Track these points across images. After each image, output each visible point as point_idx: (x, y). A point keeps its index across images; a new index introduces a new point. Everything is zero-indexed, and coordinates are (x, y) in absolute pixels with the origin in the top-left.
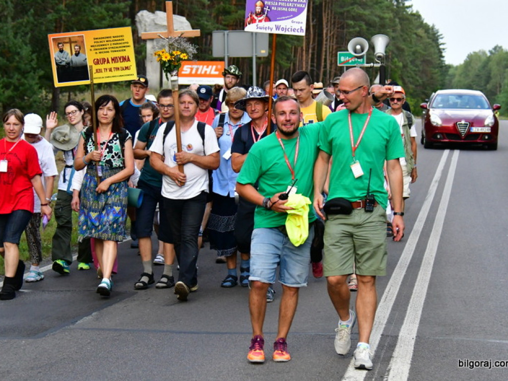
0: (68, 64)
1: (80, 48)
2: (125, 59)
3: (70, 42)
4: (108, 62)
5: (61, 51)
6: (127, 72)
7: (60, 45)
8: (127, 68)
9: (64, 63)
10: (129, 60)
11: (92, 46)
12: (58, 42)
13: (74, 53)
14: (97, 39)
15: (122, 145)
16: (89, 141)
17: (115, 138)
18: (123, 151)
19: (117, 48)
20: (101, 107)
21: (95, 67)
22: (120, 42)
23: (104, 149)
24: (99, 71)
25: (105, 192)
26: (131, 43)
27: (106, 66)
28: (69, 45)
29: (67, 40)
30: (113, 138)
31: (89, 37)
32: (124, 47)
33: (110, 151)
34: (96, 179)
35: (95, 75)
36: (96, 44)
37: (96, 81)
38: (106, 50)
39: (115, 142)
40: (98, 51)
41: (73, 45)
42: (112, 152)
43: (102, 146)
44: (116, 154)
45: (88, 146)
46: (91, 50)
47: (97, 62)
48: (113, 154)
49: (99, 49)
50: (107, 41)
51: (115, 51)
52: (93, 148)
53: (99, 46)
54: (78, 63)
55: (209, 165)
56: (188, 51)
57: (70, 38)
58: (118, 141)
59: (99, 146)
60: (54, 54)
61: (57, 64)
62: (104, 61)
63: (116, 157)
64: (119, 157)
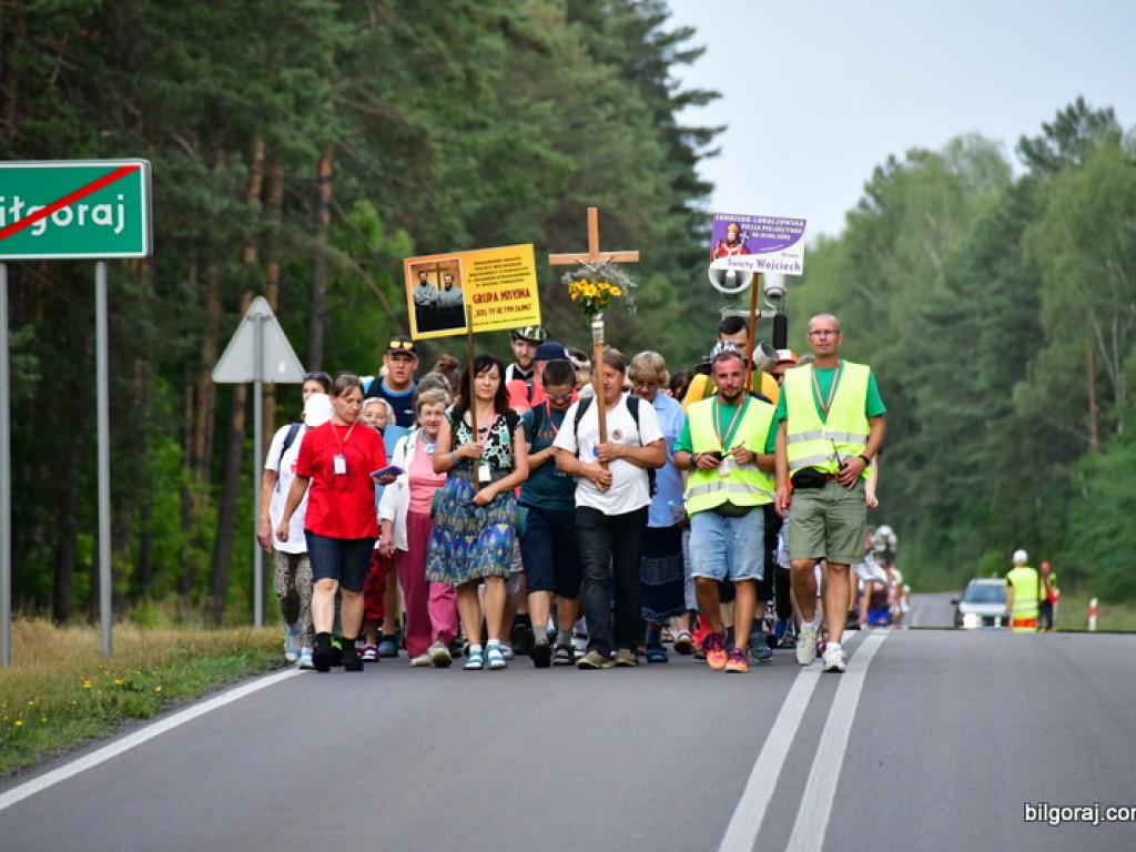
0: (434, 303)
1: (453, 278)
2: (522, 293)
3: (438, 269)
4: (496, 299)
5: (424, 284)
6: (525, 313)
7: (422, 275)
8: (525, 307)
9: (427, 303)
10: (528, 295)
11: (471, 275)
12: (418, 270)
13: (443, 285)
14: (479, 263)
15: (512, 435)
16: (459, 427)
17: (501, 423)
18: (512, 442)
19: (510, 276)
20: (480, 374)
21: (476, 307)
22: (516, 267)
23: (485, 439)
24: (481, 313)
25: (486, 505)
26: (532, 269)
27: (493, 304)
28: (435, 274)
29: (433, 267)
30: (498, 423)
31: (467, 260)
32: (521, 275)
33: (496, 443)
34: (472, 484)
35: (475, 320)
36: (477, 272)
37: (476, 329)
38: (493, 281)
39: (501, 428)
40: (480, 283)
41: (442, 274)
42: (498, 444)
43: (482, 435)
44: (504, 447)
45: (459, 434)
46: (470, 281)
47: (479, 299)
48: (501, 447)
49: (483, 279)
50: (496, 267)
51: (508, 282)
52: (469, 437)
53: (481, 274)
54: (449, 301)
55: (650, 460)
56: (621, 283)
57: (437, 264)
58: (505, 428)
59: (479, 435)
60: (413, 289)
61: (416, 304)
62: (490, 297)
63: (504, 452)
64: (507, 452)
